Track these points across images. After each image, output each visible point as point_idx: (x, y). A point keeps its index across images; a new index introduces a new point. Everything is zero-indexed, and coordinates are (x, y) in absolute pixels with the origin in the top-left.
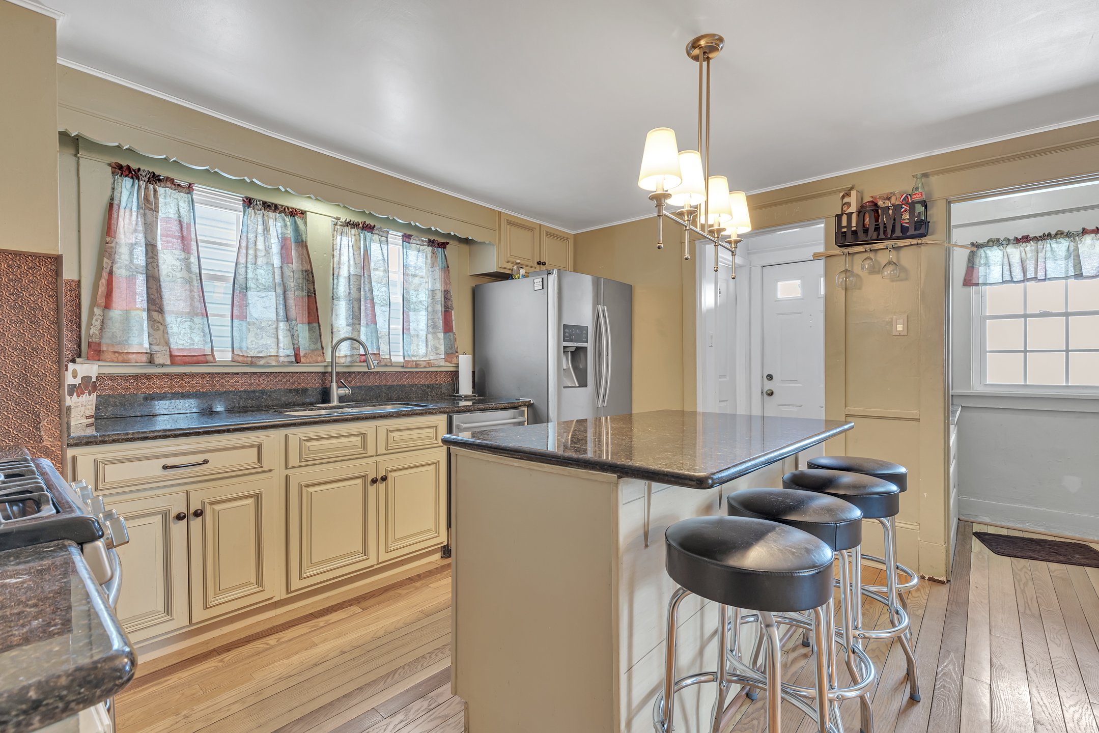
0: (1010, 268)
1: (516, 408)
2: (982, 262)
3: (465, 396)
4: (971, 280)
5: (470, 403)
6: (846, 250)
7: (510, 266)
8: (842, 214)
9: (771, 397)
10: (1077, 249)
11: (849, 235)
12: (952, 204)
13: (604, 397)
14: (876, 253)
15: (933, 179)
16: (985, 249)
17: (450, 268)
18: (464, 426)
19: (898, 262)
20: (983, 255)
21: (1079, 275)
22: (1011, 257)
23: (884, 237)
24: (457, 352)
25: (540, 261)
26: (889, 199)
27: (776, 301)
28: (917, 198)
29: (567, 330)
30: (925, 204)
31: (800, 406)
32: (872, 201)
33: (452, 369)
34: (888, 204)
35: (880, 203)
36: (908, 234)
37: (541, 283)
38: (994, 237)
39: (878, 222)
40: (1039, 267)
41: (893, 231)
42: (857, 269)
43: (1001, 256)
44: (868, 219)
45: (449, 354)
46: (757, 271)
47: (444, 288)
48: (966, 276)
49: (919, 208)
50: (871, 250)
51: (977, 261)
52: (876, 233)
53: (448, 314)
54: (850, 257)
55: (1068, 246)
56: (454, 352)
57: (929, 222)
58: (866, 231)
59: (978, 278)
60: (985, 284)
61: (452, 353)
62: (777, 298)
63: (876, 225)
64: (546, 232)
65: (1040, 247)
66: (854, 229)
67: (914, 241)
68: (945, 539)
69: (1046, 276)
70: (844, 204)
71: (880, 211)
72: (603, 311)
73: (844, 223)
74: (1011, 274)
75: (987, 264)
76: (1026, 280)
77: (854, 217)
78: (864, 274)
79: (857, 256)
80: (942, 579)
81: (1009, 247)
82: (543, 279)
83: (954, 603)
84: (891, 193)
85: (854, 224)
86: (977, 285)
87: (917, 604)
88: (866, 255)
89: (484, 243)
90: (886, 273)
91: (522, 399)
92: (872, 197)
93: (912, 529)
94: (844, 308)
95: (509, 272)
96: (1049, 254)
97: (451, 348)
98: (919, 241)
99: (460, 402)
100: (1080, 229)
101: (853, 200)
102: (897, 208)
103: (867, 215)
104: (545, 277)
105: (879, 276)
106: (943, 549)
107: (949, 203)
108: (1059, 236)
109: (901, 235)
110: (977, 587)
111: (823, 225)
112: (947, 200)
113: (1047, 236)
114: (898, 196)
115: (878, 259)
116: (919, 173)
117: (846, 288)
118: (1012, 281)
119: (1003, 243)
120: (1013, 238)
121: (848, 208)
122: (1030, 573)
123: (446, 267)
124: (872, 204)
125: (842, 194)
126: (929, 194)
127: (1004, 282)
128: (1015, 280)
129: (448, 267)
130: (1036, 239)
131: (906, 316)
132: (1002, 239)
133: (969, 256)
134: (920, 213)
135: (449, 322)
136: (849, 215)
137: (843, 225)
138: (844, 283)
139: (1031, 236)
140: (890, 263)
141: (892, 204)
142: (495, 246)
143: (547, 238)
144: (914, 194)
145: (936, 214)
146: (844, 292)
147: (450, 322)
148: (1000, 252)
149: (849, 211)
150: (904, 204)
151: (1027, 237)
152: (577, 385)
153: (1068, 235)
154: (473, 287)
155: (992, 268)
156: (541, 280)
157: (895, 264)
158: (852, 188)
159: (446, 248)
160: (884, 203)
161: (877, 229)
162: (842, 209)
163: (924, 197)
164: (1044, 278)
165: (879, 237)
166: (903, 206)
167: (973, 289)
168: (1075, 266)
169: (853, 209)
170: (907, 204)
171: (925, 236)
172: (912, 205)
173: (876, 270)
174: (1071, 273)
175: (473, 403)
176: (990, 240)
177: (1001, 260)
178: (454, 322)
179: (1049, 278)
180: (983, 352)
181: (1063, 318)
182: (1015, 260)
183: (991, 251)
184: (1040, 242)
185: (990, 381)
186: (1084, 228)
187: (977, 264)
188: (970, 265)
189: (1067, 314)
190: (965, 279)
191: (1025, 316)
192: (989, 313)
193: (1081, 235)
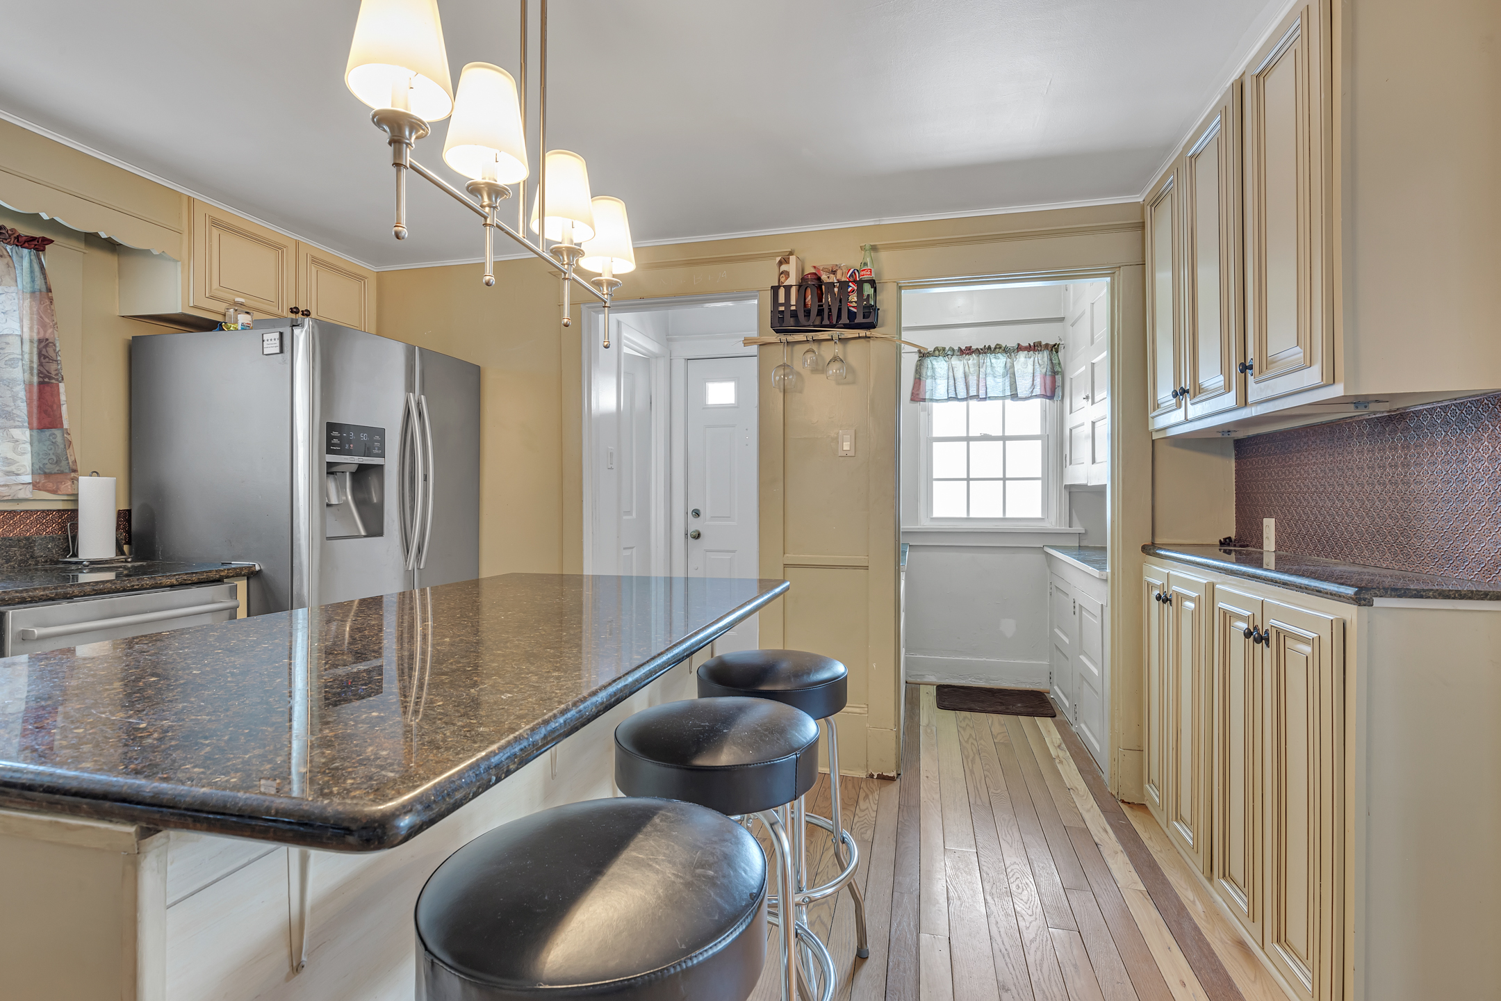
0: (955, 383)
1: (219, 581)
2: (929, 374)
3: (92, 563)
4: (918, 394)
5: (110, 576)
6: (783, 337)
7: (221, 307)
8: (779, 287)
9: (698, 540)
10: (1013, 366)
11: (787, 316)
12: (903, 291)
13: (420, 550)
14: (820, 345)
15: (883, 255)
16: (932, 358)
17: (54, 294)
18: (37, 632)
19: (845, 357)
20: (930, 366)
21: (1014, 396)
22: (955, 370)
23: (828, 323)
24: (75, 471)
25: (295, 308)
26: (834, 272)
27: (704, 408)
28: (866, 277)
29: (335, 433)
30: (873, 283)
31: (734, 551)
32: (815, 274)
33: (60, 506)
34: (833, 279)
35: (824, 277)
36: (856, 321)
37: (278, 342)
38: (940, 345)
39: (822, 302)
40: (981, 384)
41: (839, 317)
42: (797, 366)
43: (947, 368)
44: (810, 297)
45: (50, 474)
46: (679, 365)
47: (38, 333)
48: (913, 389)
49: (868, 290)
50: (814, 340)
51: (924, 372)
52: (819, 318)
53: (47, 389)
54: (790, 348)
55: (1005, 363)
56: (67, 471)
57: (878, 309)
58: (808, 313)
59: (925, 393)
60: (932, 400)
61: (62, 473)
62: (706, 405)
63: (819, 306)
64: (313, 257)
65: (982, 361)
66: (793, 308)
67: (862, 333)
68: (895, 722)
69: (986, 395)
70: (782, 273)
71: (823, 287)
72: (419, 404)
73: (782, 299)
74: (955, 391)
75: (933, 377)
76: (968, 398)
77: (794, 291)
78: (806, 373)
79: (797, 347)
80: (891, 775)
81: (954, 357)
82: (281, 334)
83: (905, 809)
84: (837, 265)
85: (793, 302)
86: (924, 400)
87: (866, 825)
88: (807, 347)
89: (145, 253)
90: (831, 372)
91: (237, 563)
92: (815, 267)
93: (860, 714)
94: (782, 417)
95: (218, 318)
96: (989, 370)
97: (58, 462)
98: (868, 333)
99: (80, 575)
100: (1015, 345)
101: (792, 267)
102: (843, 285)
103: (809, 291)
104: (287, 331)
105: (823, 377)
106: (893, 734)
107: (900, 288)
108: (997, 350)
109: (848, 322)
110: (927, 777)
111: (756, 302)
112: (898, 284)
113: (988, 350)
114: (844, 271)
115: (822, 353)
116: (868, 243)
117: (784, 390)
118: (956, 398)
119: (949, 353)
120: (957, 348)
121: (786, 279)
122: (976, 743)
123: (44, 289)
124: (814, 277)
125: (778, 259)
126: (879, 274)
127: (949, 399)
128: (959, 397)
129: (49, 290)
130: (978, 352)
131: (854, 431)
132: (947, 349)
133: (917, 366)
134: (868, 295)
135: (52, 407)
136: (788, 288)
137: (780, 302)
138: (782, 383)
139: (974, 347)
140: (835, 359)
141: (838, 280)
142: (179, 263)
143: (314, 270)
144: (863, 270)
145: (885, 300)
146: (781, 395)
147: (55, 407)
148: (945, 363)
149: (786, 283)
150: (851, 282)
151: (969, 348)
152: (363, 533)
153: (1006, 351)
154: (130, 340)
155: (938, 381)
156: (277, 335)
157: (841, 360)
158: (791, 253)
159: (43, 250)
160: (828, 277)
161: (820, 312)
162: (779, 280)
163: (873, 275)
164: (984, 397)
165: (824, 323)
166: (850, 284)
167: (920, 405)
168: (1011, 385)
169: (792, 280)
170: (855, 282)
171: (875, 327)
172: (860, 284)
173: (818, 369)
174: (1008, 393)
175: (117, 576)
176: (936, 349)
177: (946, 373)
178: (64, 408)
179: (989, 397)
180: (930, 480)
181: (1002, 442)
182: (959, 374)
183: (937, 362)
184: (981, 356)
185: (937, 513)
186: (1019, 345)
187: (924, 376)
188: (918, 376)
189: (1004, 438)
190: (912, 394)
191: (968, 439)
192: (936, 434)
193: (1016, 351)
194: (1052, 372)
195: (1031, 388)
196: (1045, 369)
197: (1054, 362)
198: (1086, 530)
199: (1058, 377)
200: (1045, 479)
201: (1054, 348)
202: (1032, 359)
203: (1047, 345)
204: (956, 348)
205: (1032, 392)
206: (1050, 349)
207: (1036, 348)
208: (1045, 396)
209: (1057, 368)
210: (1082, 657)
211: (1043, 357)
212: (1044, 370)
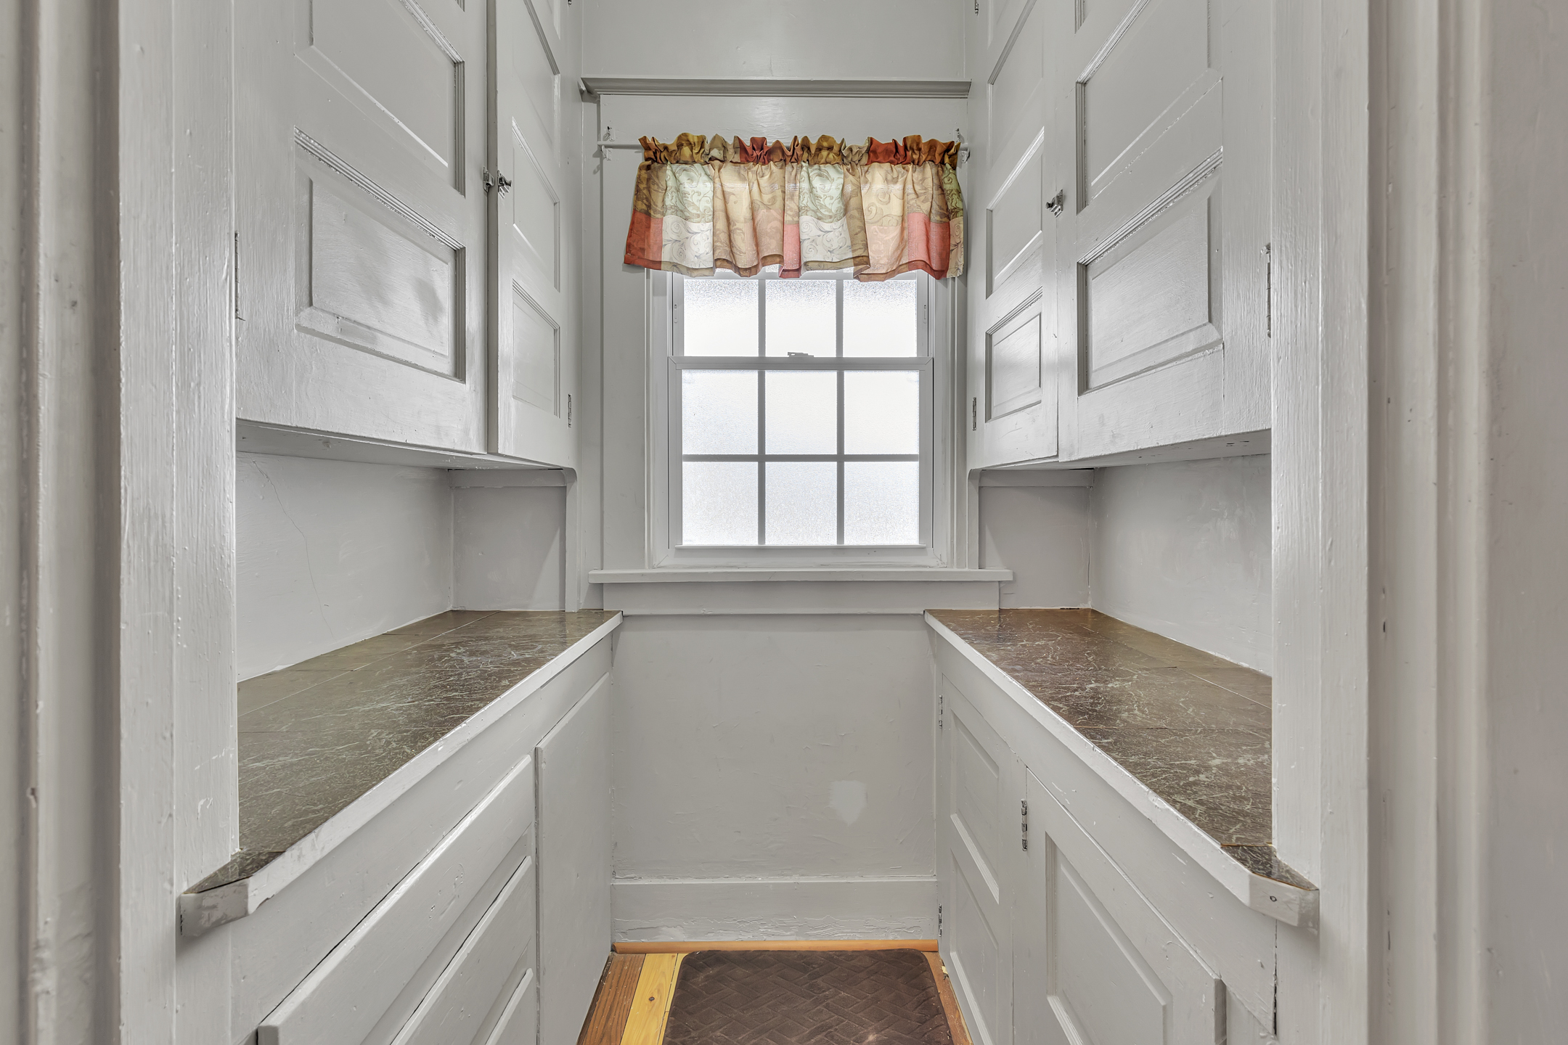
0: (729, 228)
2: (668, 202)
4: (643, 250)
10: (858, 194)
16: (674, 165)
20: (671, 183)
21: (862, 268)
22: (732, 199)
38: (693, 133)
43: (711, 194)
48: (630, 236)
51: (657, 198)
55: (841, 187)
59: (661, 247)
60: (676, 267)
65: (789, 178)
69: (800, 259)
74: (731, 248)
75: (681, 213)
76: (760, 264)
81: (726, 164)
86: (657, 265)
96: (806, 199)
100: (861, 143)
108: (824, 153)
113: (802, 151)
118: (733, 269)
119: (713, 153)
120: (733, 143)
127: (718, 267)
128: (737, 264)
130: (781, 154)
132: (709, 142)
133: (640, 181)
139: (770, 143)
148: (707, 180)
151: (759, 145)
153: (844, 156)
155: (691, 223)
164: (796, 263)
167: (648, 277)
174: (847, 256)
176: (683, 140)
177: (710, 205)
179: (807, 265)
180: (675, 458)
181: (834, 374)
182: (740, 211)
183: (691, 179)
184: (788, 168)
185: (693, 536)
186: (871, 141)
187: (659, 209)
188: (642, 206)
189: (840, 365)
190: (629, 246)
191: (761, 364)
192: (692, 348)
193: (865, 160)
194: (942, 215)
195: (898, 248)
196: (929, 204)
197: (947, 187)
198: (1014, 575)
199: (957, 223)
200: (926, 458)
201: (946, 156)
202: (899, 186)
203: (932, 144)
204: (730, 141)
205: (900, 257)
206: (938, 159)
207: (909, 153)
208: (927, 266)
209: (954, 202)
210: (1055, 1004)
211: (923, 180)
212: (926, 207)
